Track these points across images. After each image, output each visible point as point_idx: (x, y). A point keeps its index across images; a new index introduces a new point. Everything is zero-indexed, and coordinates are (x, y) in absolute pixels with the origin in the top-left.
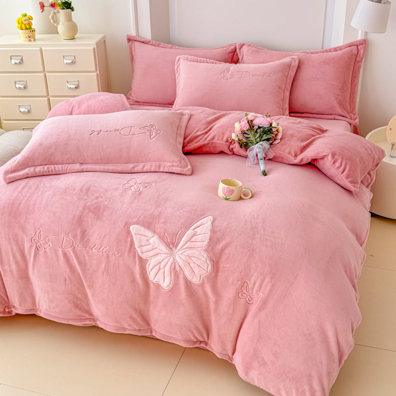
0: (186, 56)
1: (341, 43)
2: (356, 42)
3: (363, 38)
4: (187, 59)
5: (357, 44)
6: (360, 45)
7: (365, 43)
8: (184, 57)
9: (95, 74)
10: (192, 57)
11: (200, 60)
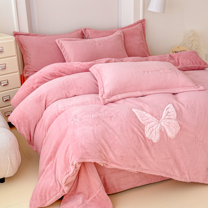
0: (63, 38)
1: (132, 22)
2: (140, 21)
3: (143, 18)
4: (65, 40)
5: (141, 21)
6: (142, 22)
7: (145, 21)
8: (62, 39)
9: (16, 57)
10: (67, 38)
11: (73, 39)
